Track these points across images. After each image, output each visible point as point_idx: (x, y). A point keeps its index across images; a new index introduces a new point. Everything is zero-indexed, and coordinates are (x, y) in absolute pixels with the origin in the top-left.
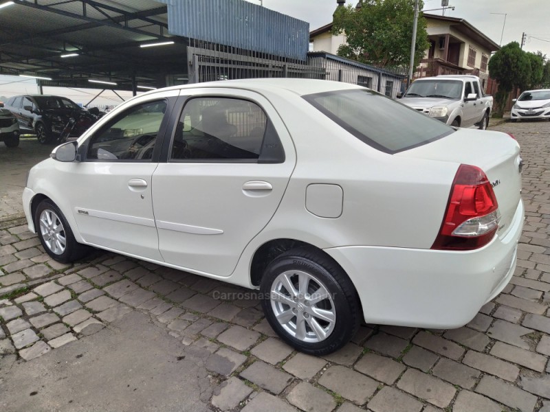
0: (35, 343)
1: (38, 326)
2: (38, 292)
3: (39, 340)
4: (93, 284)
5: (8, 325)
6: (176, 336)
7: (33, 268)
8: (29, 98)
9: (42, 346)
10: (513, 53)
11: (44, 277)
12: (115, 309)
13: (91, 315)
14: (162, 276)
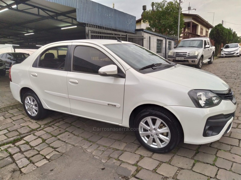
0: (28, 164)
1: (28, 156)
2: (26, 140)
3: (30, 163)
4: (52, 135)
5: (13, 156)
6: (98, 158)
7: (22, 128)
8: (9, 54)
9: (32, 166)
10: (220, 28)
11: (27, 133)
12: (65, 146)
13: (54, 149)
14: (84, 130)
